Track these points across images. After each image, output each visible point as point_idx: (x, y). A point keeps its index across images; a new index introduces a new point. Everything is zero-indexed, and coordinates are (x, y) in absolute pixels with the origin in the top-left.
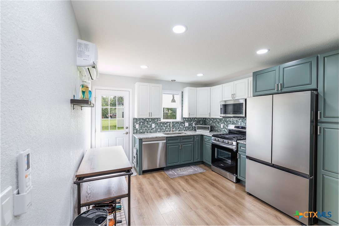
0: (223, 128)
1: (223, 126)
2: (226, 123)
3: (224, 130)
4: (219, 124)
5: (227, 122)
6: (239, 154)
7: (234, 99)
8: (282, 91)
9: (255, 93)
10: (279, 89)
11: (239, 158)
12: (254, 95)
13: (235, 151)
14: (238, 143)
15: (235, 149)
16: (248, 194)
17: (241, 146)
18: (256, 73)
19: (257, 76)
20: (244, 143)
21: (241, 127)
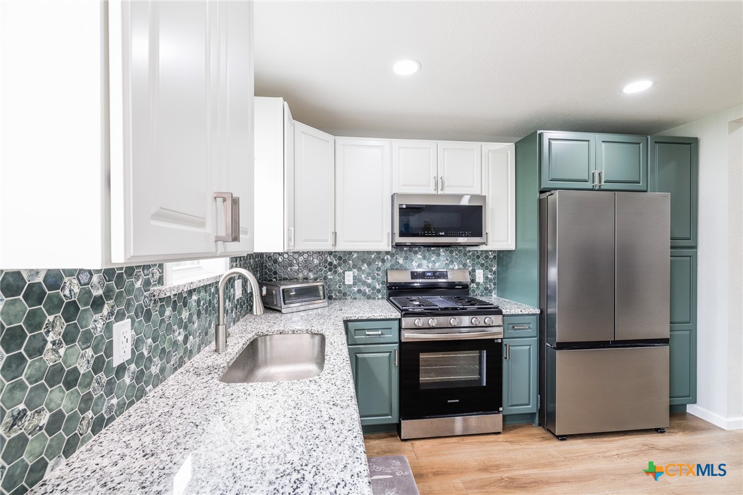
0: (355, 284)
1: (355, 277)
2: (365, 267)
3: (359, 291)
4: (335, 272)
5: (369, 264)
6: (506, 345)
7: (440, 192)
8: (602, 188)
9: (546, 184)
10: (597, 182)
11: (506, 358)
12: (544, 188)
13: (500, 341)
14: (504, 316)
15: (502, 336)
16: (562, 440)
17: (511, 322)
18: (548, 135)
19: (553, 142)
20: (524, 312)
21: (430, 274)
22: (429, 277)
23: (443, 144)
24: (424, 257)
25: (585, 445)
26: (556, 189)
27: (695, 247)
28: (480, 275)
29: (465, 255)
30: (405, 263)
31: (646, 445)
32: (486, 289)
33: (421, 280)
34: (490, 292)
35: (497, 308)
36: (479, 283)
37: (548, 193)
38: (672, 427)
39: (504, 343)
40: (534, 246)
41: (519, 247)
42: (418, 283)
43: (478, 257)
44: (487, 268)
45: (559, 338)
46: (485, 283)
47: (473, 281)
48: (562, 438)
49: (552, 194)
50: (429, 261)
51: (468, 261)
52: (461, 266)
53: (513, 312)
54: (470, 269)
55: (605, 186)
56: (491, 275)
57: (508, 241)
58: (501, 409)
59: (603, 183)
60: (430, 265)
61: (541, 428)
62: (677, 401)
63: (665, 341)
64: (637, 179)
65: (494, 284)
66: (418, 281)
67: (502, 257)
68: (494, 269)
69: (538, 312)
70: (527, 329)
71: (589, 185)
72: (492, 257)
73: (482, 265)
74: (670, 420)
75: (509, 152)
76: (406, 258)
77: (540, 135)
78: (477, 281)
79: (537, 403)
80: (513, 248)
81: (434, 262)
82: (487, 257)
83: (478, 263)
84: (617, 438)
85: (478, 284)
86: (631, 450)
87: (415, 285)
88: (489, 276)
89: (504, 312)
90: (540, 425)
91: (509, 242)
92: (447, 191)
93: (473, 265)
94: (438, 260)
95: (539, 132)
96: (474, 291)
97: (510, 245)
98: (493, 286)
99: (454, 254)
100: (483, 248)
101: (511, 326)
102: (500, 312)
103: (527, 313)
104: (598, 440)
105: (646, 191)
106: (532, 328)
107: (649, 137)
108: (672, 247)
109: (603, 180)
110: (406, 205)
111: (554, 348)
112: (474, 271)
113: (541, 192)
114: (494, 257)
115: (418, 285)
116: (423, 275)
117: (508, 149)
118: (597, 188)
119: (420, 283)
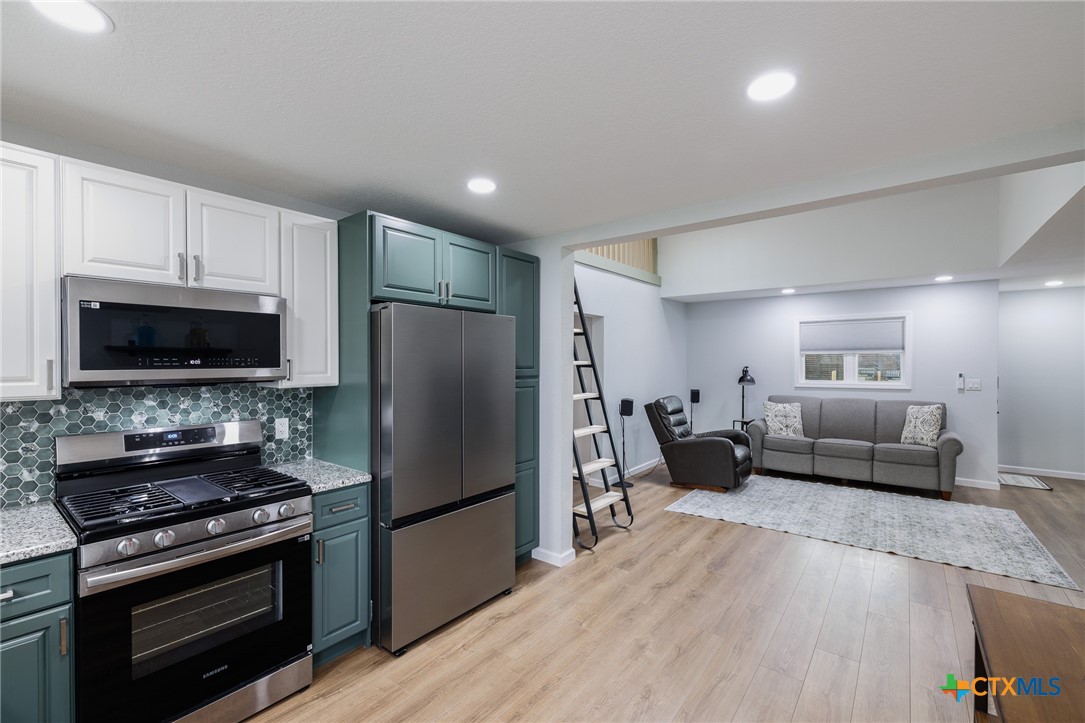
6: (318, 541)
7: (192, 283)
8: (450, 303)
9: (381, 291)
10: (443, 296)
11: (318, 562)
12: (377, 297)
13: (307, 538)
14: (314, 495)
15: (310, 530)
16: (400, 655)
17: (327, 502)
18: (383, 220)
19: (389, 232)
20: (348, 483)
21: (175, 436)
22: (173, 442)
23: (196, 194)
24: (163, 405)
25: (429, 649)
26: (392, 300)
27: (537, 377)
28: (282, 428)
29: (254, 394)
30: (112, 419)
31: (494, 617)
32: (294, 448)
33: (158, 450)
34: (302, 452)
35: (304, 484)
36: (281, 440)
37: (381, 305)
38: (518, 582)
39: (317, 538)
40: (362, 378)
41: (344, 381)
42: (152, 455)
43: (279, 397)
44: (295, 414)
45: (397, 512)
46: (293, 439)
47: (270, 438)
48: (400, 652)
49: (386, 307)
50: (174, 409)
51: (260, 405)
52: (246, 415)
53: (329, 486)
54: (265, 418)
55: (454, 301)
56: (303, 425)
57: (326, 372)
58: (310, 647)
59: (450, 297)
60: (178, 418)
61: (374, 647)
62: (523, 550)
63: (511, 487)
64: (485, 297)
65: (309, 439)
66: (151, 451)
67: (320, 396)
68: (308, 415)
69: (368, 478)
70: (352, 508)
71: (434, 298)
72: (305, 396)
73: (287, 410)
74: (516, 574)
75: (328, 233)
76: (114, 408)
77: (372, 218)
78: (277, 437)
79: (369, 612)
80: (336, 383)
81: (186, 412)
82: (295, 397)
83: (279, 407)
84: (465, 622)
85: (279, 442)
86: (478, 632)
87: (147, 460)
88: (300, 427)
89: (315, 489)
90: (372, 644)
91: (329, 374)
92: (209, 283)
93: (270, 411)
94: (196, 408)
95: (369, 213)
96: (271, 455)
97: (331, 379)
98: (306, 443)
99: (231, 395)
100: (283, 385)
101: (327, 508)
102: (308, 491)
103: (352, 483)
104: (444, 633)
105: (494, 312)
106: (361, 506)
107: (498, 248)
108: (517, 378)
109: (450, 294)
110: (101, 303)
111: (389, 528)
112: (271, 420)
113: (374, 302)
114: (309, 396)
115: (154, 459)
116: (158, 440)
117: (327, 226)
118: (444, 303)
119: (158, 455)
